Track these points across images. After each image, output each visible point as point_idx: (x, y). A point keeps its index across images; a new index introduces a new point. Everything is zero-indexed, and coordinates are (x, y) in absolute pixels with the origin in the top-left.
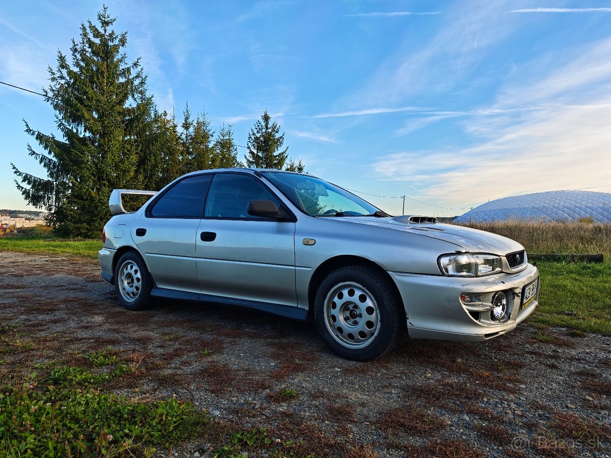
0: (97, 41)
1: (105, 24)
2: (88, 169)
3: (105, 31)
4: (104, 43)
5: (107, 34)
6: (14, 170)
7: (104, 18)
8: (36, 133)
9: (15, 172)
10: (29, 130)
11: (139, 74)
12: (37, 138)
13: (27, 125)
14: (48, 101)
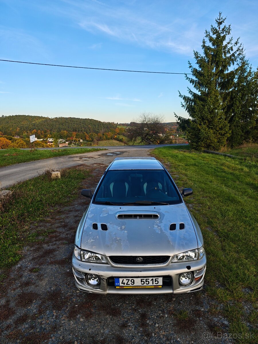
0: (214, 36)
1: (220, 23)
2: (197, 115)
3: (219, 28)
4: (218, 36)
5: (221, 29)
6: (175, 115)
7: (220, 20)
8: (183, 96)
9: (176, 116)
10: (180, 96)
11: (239, 48)
12: (183, 99)
13: (180, 93)
14: (187, 79)
